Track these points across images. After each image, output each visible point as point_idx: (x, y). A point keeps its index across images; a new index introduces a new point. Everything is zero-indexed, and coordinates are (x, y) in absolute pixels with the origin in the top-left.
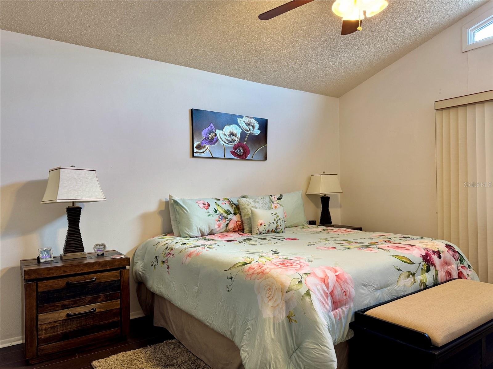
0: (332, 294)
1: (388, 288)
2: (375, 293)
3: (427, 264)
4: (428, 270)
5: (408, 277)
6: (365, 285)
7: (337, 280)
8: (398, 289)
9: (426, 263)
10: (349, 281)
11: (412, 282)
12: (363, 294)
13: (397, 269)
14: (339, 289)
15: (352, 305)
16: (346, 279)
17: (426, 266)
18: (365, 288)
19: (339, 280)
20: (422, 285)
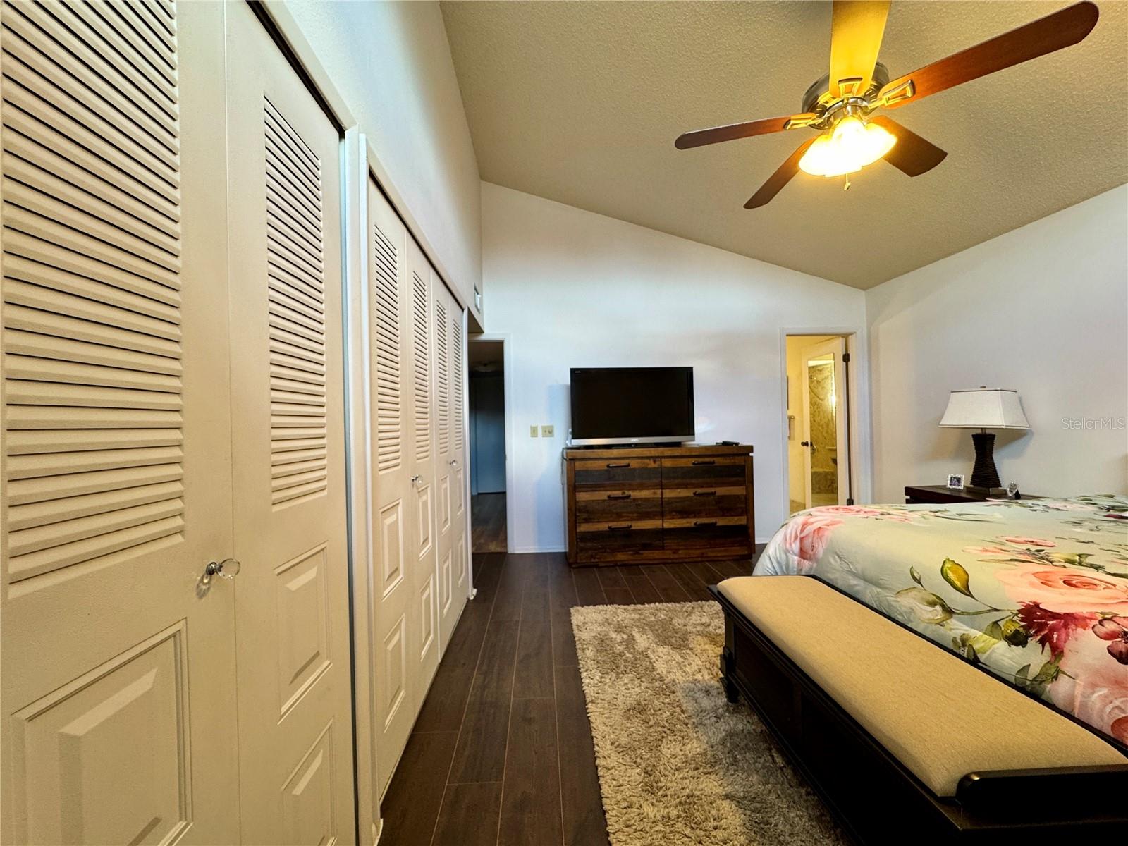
0: (802, 539)
1: (879, 590)
2: (850, 577)
3: (1027, 628)
4: (1017, 640)
5: (932, 604)
6: (840, 558)
7: (814, 531)
8: (893, 603)
9: (1023, 624)
10: (824, 539)
11: (933, 619)
12: (830, 563)
13: (913, 577)
14: (810, 540)
15: (815, 565)
16: (823, 535)
17: (1013, 628)
18: (838, 560)
19: (816, 533)
20: (967, 648)
